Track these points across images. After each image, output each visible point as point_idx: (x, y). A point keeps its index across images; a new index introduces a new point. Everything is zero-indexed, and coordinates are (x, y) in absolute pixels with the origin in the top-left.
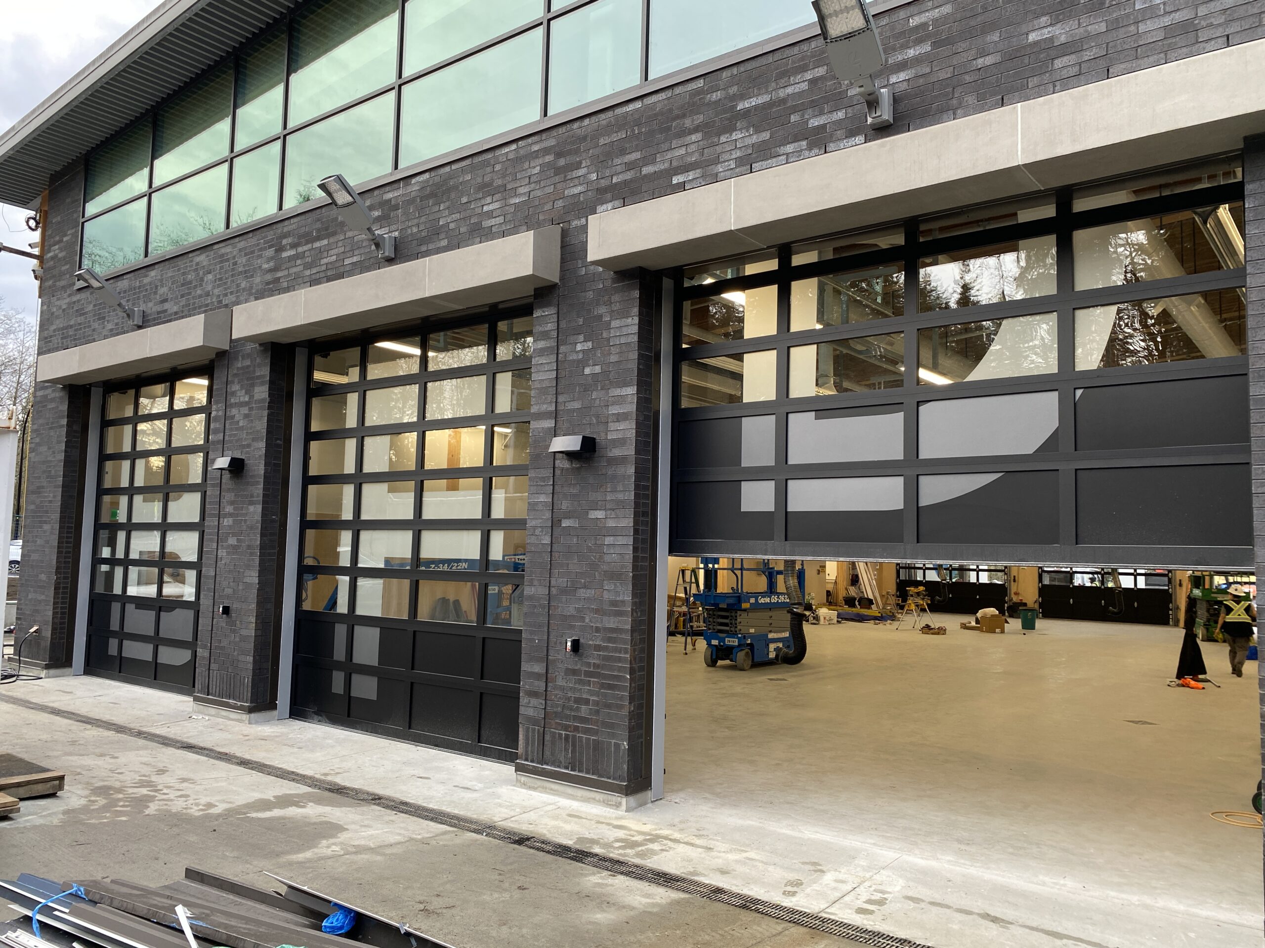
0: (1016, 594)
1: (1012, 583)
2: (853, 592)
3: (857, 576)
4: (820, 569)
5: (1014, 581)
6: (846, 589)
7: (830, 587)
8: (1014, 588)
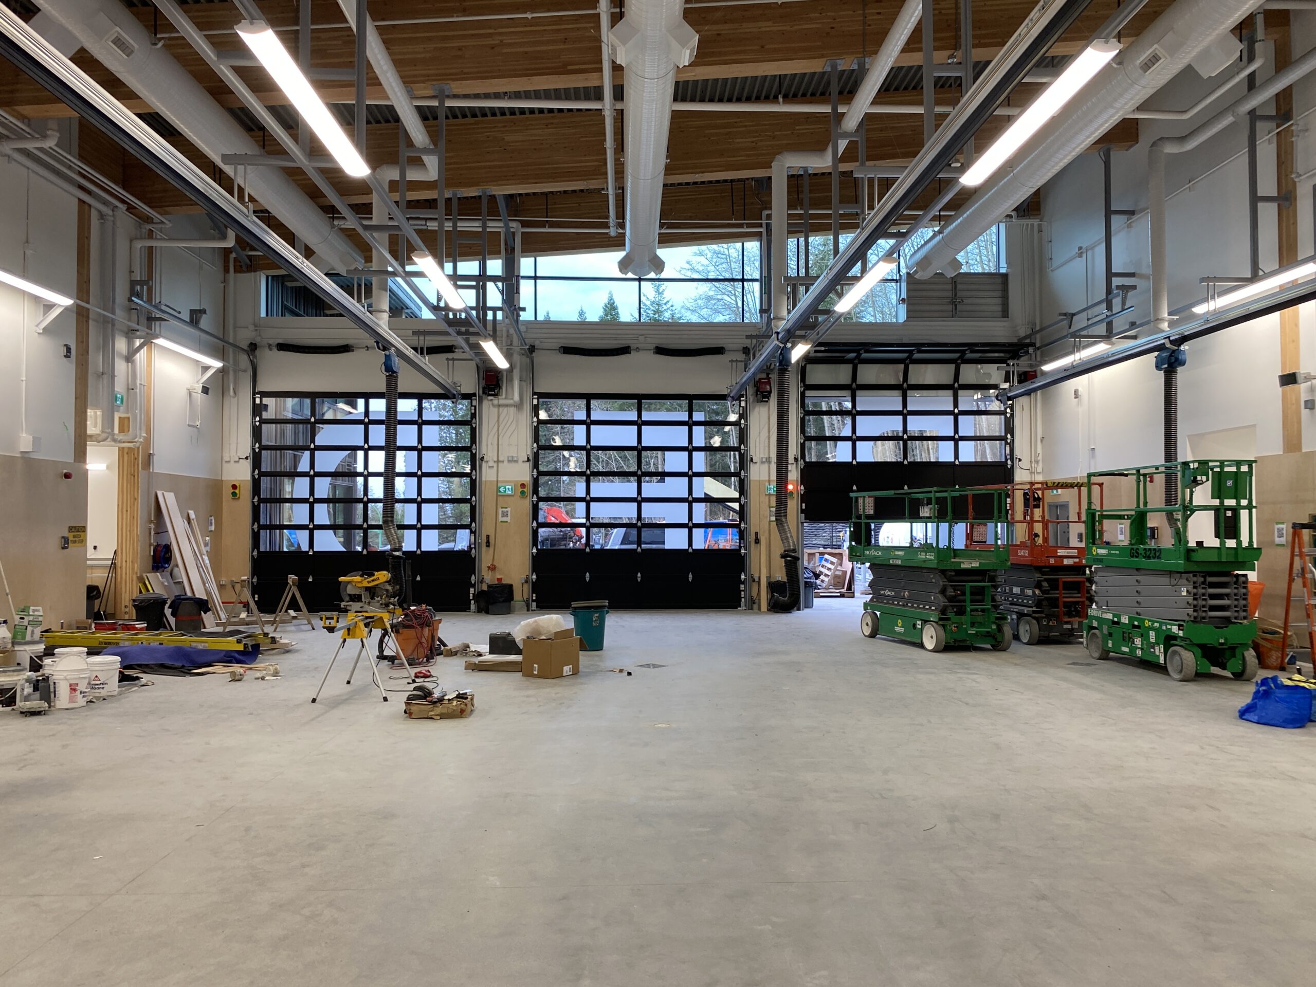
0: (492, 568)
1: (484, 548)
2: (158, 585)
3: (168, 548)
4: (71, 536)
5: (488, 544)
6: (141, 580)
7: (97, 578)
8: (485, 558)
